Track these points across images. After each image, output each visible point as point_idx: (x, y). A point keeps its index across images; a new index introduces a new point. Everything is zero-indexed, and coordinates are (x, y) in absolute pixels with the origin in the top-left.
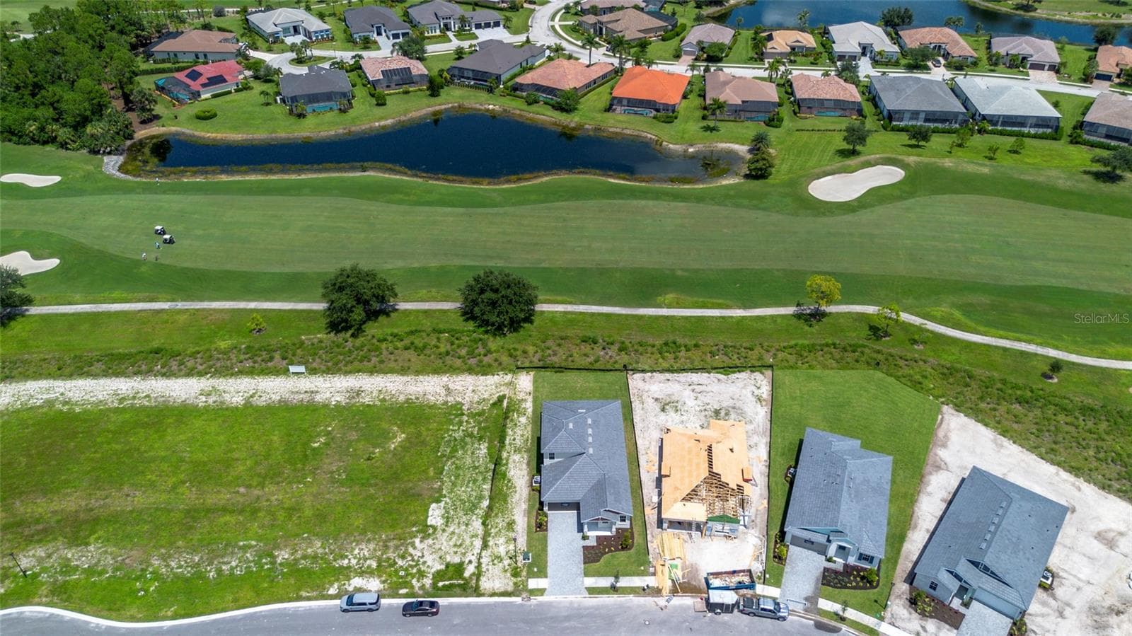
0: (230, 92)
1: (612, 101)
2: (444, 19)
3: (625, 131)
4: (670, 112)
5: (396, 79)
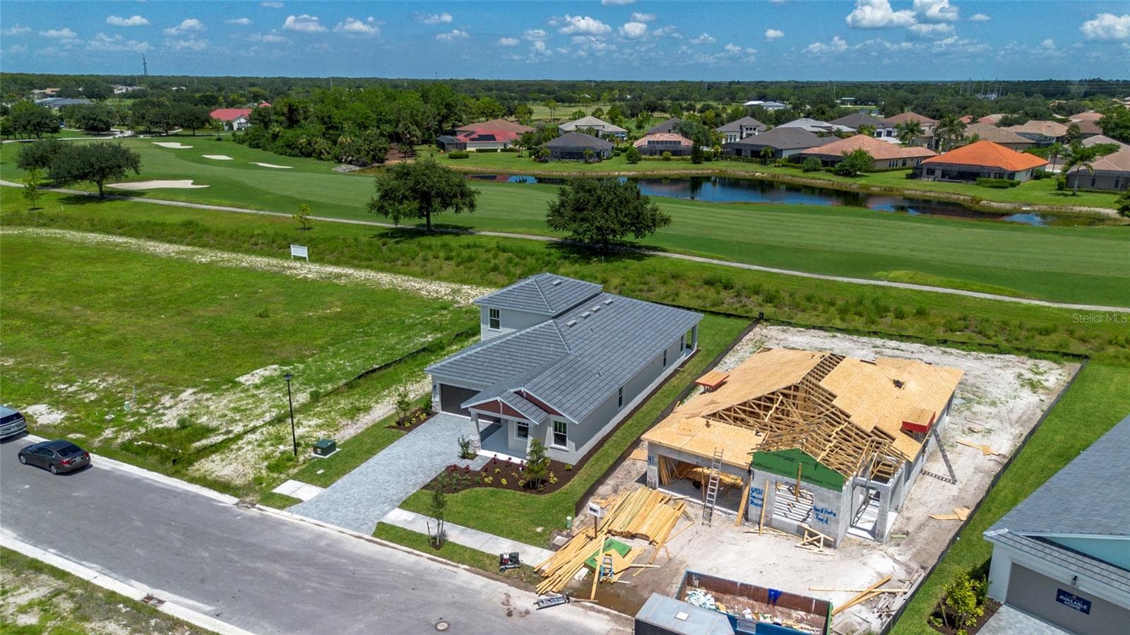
0: (495, 150)
1: (918, 170)
2: (747, 129)
3: (928, 194)
4: (1005, 179)
5: (660, 147)
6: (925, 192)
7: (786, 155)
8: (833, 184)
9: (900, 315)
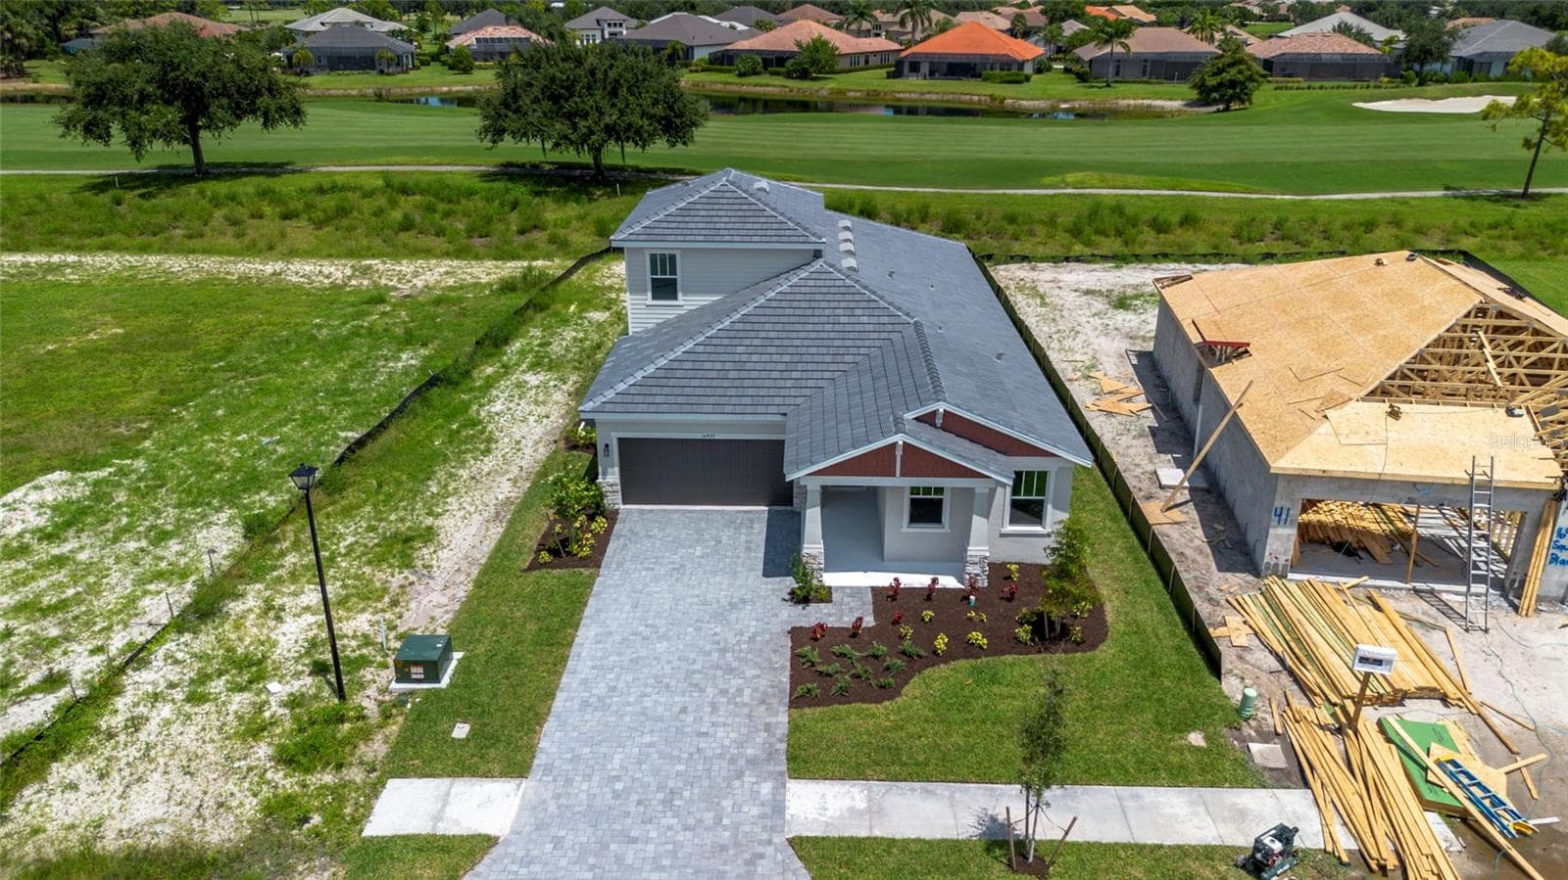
1: (900, 68)
2: (609, 25)
3: (928, 96)
4: (1011, 70)
5: (498, 47)
6: (923, 94)
7: (701, 55)
8: (791, 91)
9: (1159, 227)
